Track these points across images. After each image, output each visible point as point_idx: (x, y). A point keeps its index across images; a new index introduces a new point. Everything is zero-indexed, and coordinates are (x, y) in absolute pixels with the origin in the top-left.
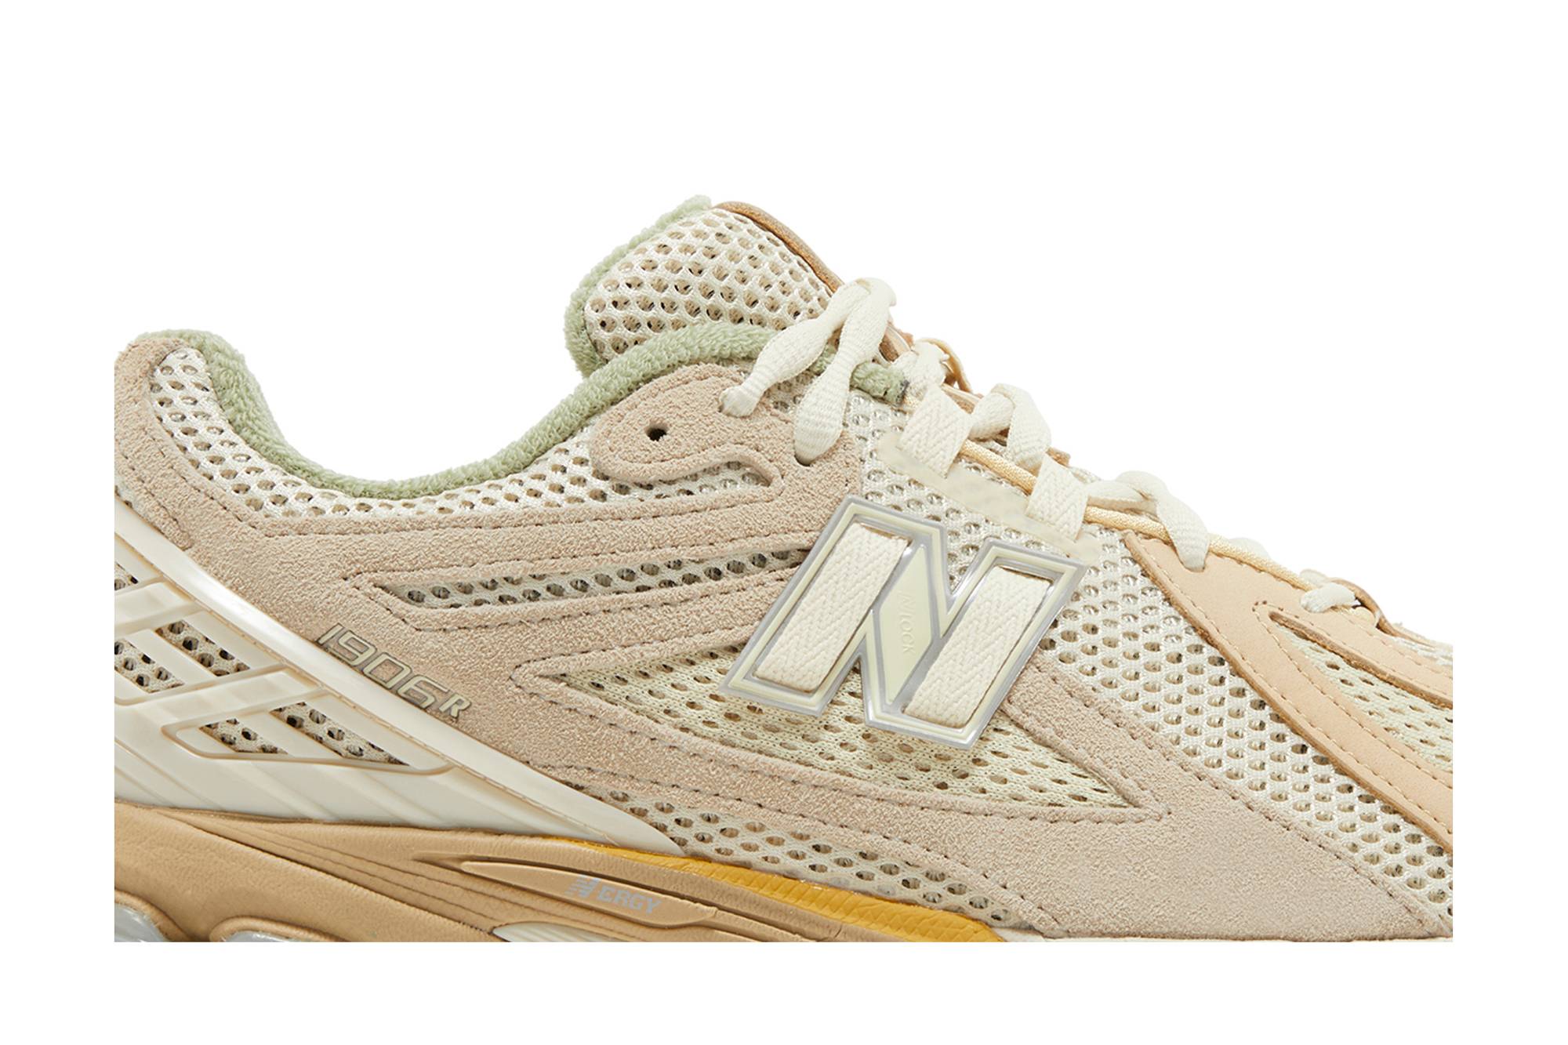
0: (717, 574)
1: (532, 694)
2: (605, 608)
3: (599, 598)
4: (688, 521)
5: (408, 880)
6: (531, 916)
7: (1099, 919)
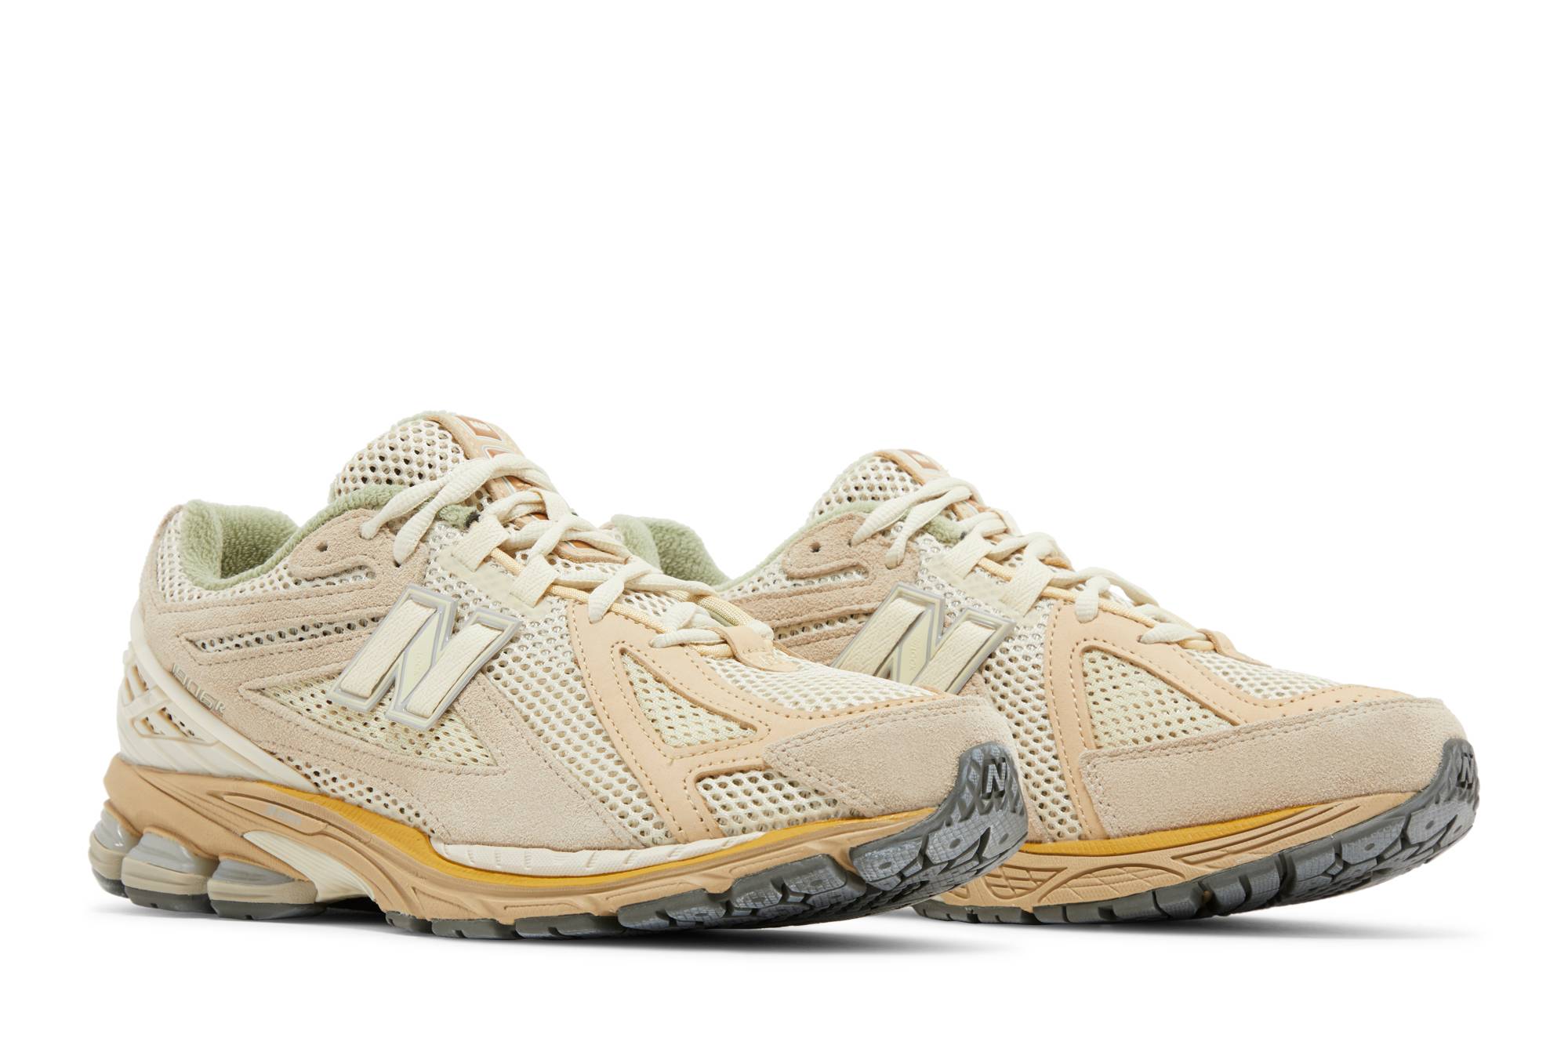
0: (338, 631)
1: (246, 700)
2: (279, 651)
3: (279, 644)
4: (324, 600)
5: (206, 805)
6: (259, 828)
7: (465, 833)
